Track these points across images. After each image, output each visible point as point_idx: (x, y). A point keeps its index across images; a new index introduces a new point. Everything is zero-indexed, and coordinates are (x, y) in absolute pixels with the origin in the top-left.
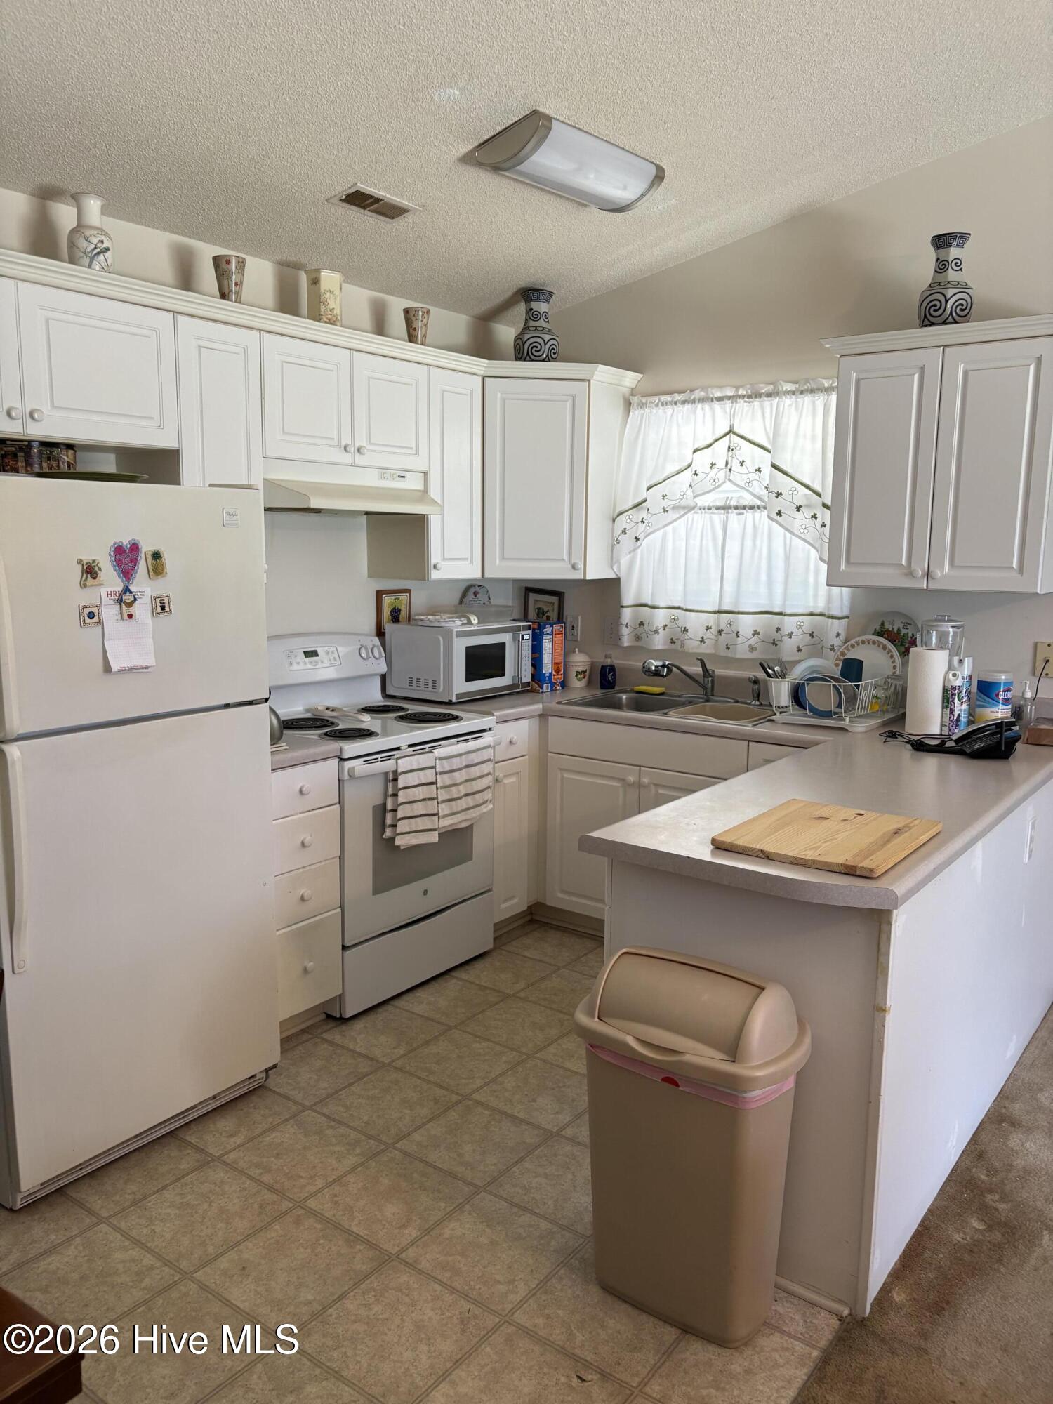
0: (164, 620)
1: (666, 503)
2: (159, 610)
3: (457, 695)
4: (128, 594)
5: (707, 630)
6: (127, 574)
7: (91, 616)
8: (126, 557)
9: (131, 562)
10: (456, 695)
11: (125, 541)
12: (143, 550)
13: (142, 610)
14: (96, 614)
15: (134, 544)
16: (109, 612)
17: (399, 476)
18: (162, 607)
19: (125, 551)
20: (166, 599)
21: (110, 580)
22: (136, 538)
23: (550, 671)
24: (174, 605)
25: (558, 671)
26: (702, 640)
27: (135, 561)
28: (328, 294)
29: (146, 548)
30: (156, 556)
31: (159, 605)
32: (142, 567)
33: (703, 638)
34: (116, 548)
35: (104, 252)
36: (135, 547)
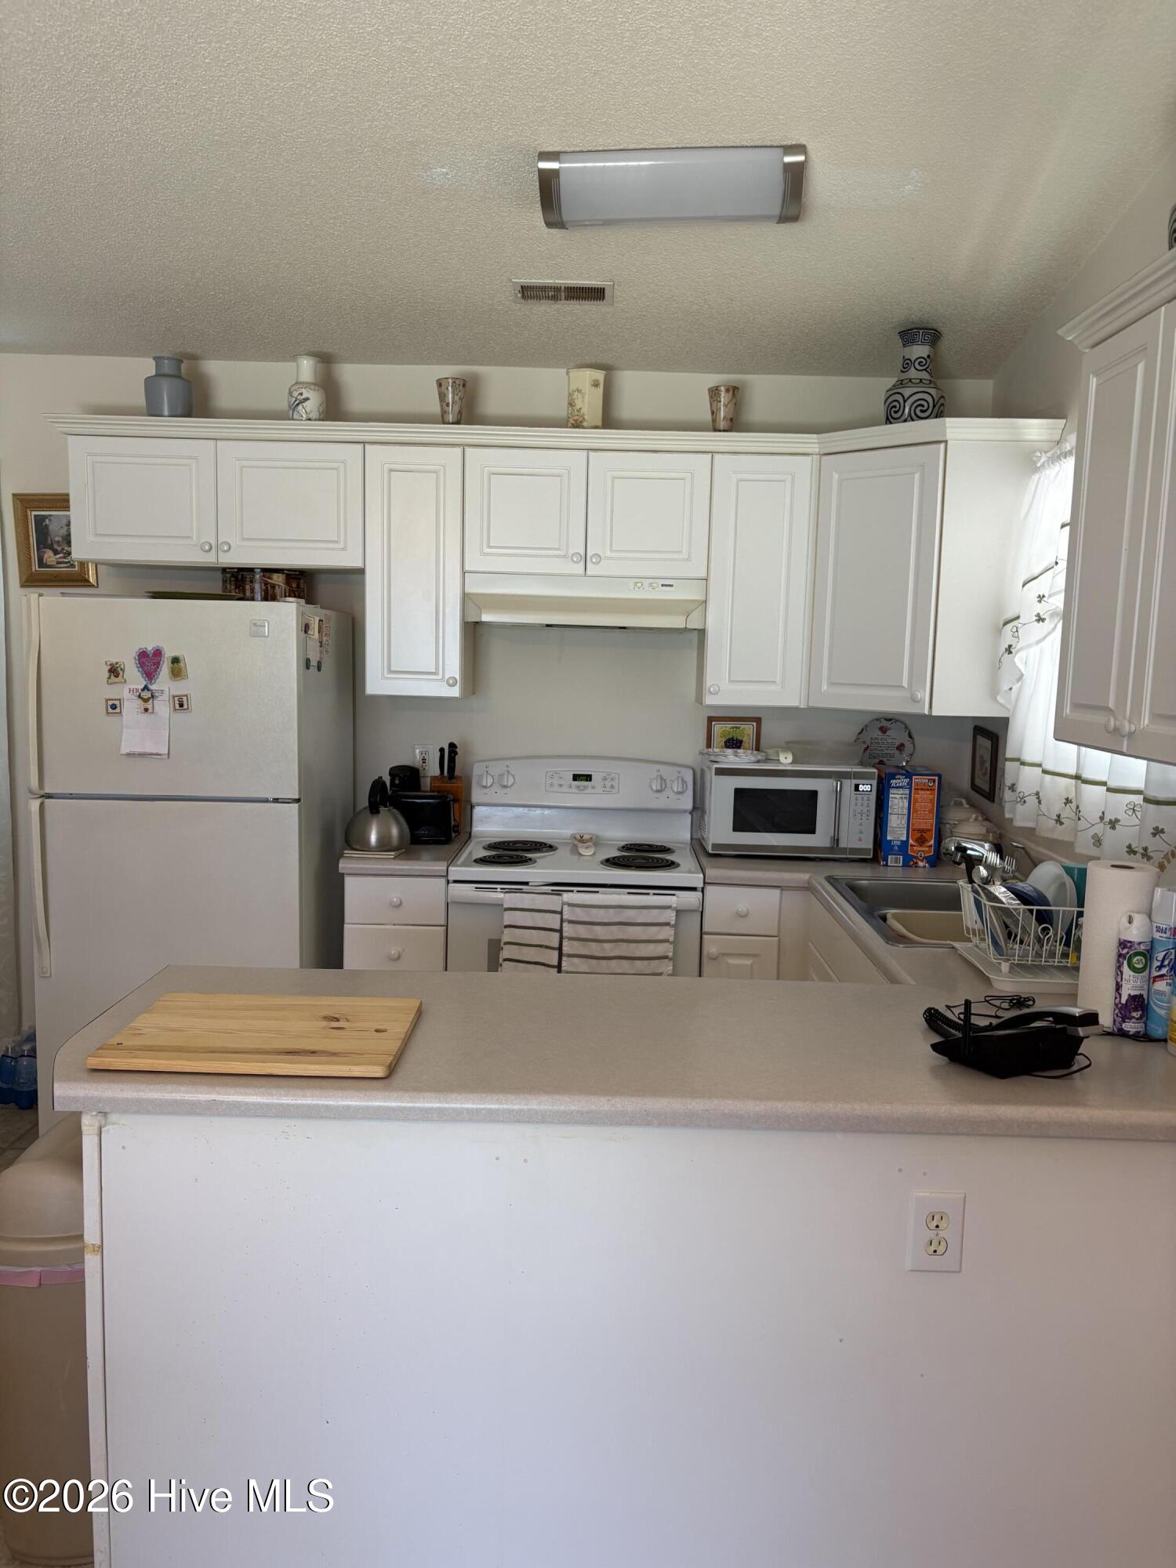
0: (181, 716)
1: (1041, 608)
2: (177, 706)
3: (715, 846)
4: (146, 691)
5: (1066, 804)
6: (150, 675)
7: (114, 707)
8: (149, 662)
9: (154, 664)
10: (713, 844)
11: (150, 648)
12: (166, 656)
13: (162, 707)
14: (118, 706)
15: (157, 650)
16: (131, 707)
17: (662, 585)
18: (181, 704)
19: (148, 656)
20: (185, 699)
21: (134, 678)
22: (160, 645)
23: (904, 839)
24: (194, 703)
25: (921, 841)
26: (1059, 820)
27: (157, 665)
28: (576, 394)
29: (168, 654)
30: (175, 660)
31: (177, 702)
32: (165, 668)
33: (1059, 816)
34: (140, 653)
35: (303, 402)
36: (158, 653)
